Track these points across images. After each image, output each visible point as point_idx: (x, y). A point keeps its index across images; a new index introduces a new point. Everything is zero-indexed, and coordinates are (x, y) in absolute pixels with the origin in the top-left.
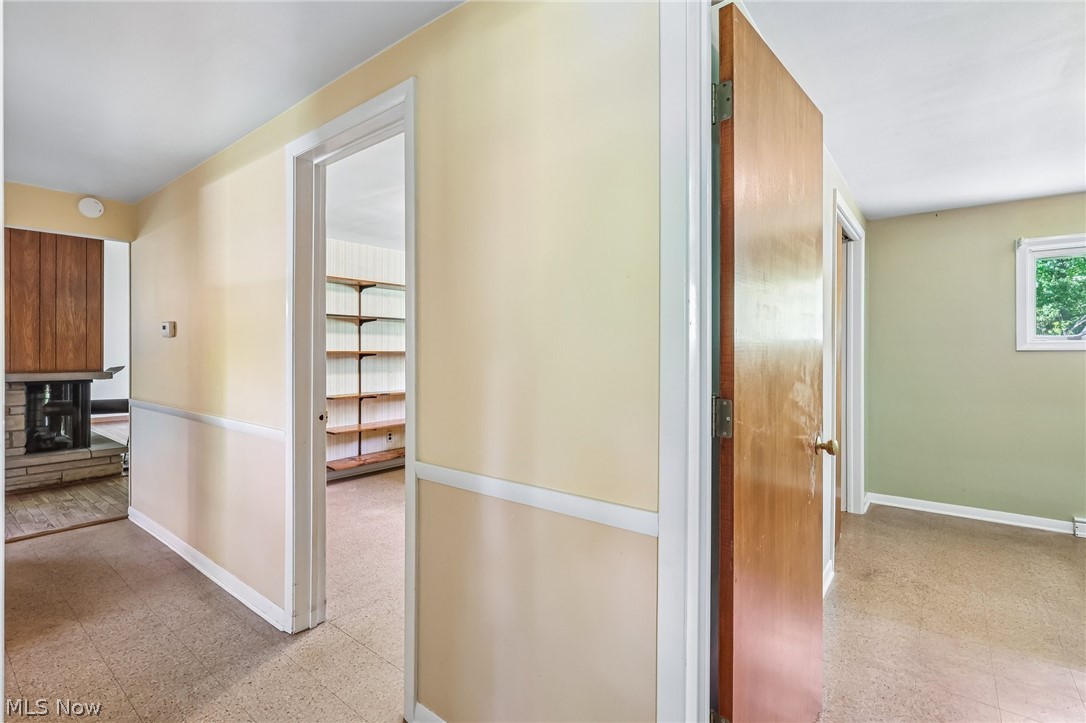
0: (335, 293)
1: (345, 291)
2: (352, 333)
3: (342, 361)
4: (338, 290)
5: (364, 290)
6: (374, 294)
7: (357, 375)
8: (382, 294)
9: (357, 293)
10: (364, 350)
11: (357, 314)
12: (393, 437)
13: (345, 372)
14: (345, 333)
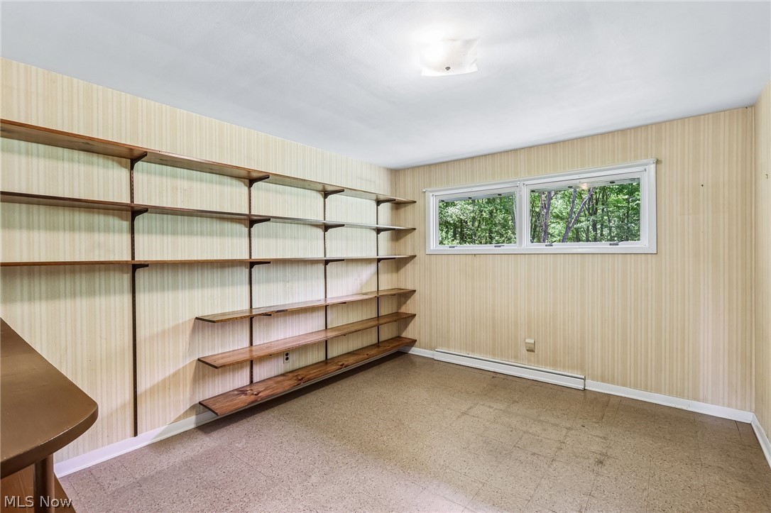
0: (218, 187)
1: (231, 185)
2: (241, 236)
3: (228, 272)
4: (221, 183)
5: (255, 185)
6: (267, 190)
7: (247, 287)
8: (276, 191)
9: (246, 189)
10: (255, 257)
11: (247, 212)
12: (290, 356)
13: (233, 284)
14: (232, 236)
